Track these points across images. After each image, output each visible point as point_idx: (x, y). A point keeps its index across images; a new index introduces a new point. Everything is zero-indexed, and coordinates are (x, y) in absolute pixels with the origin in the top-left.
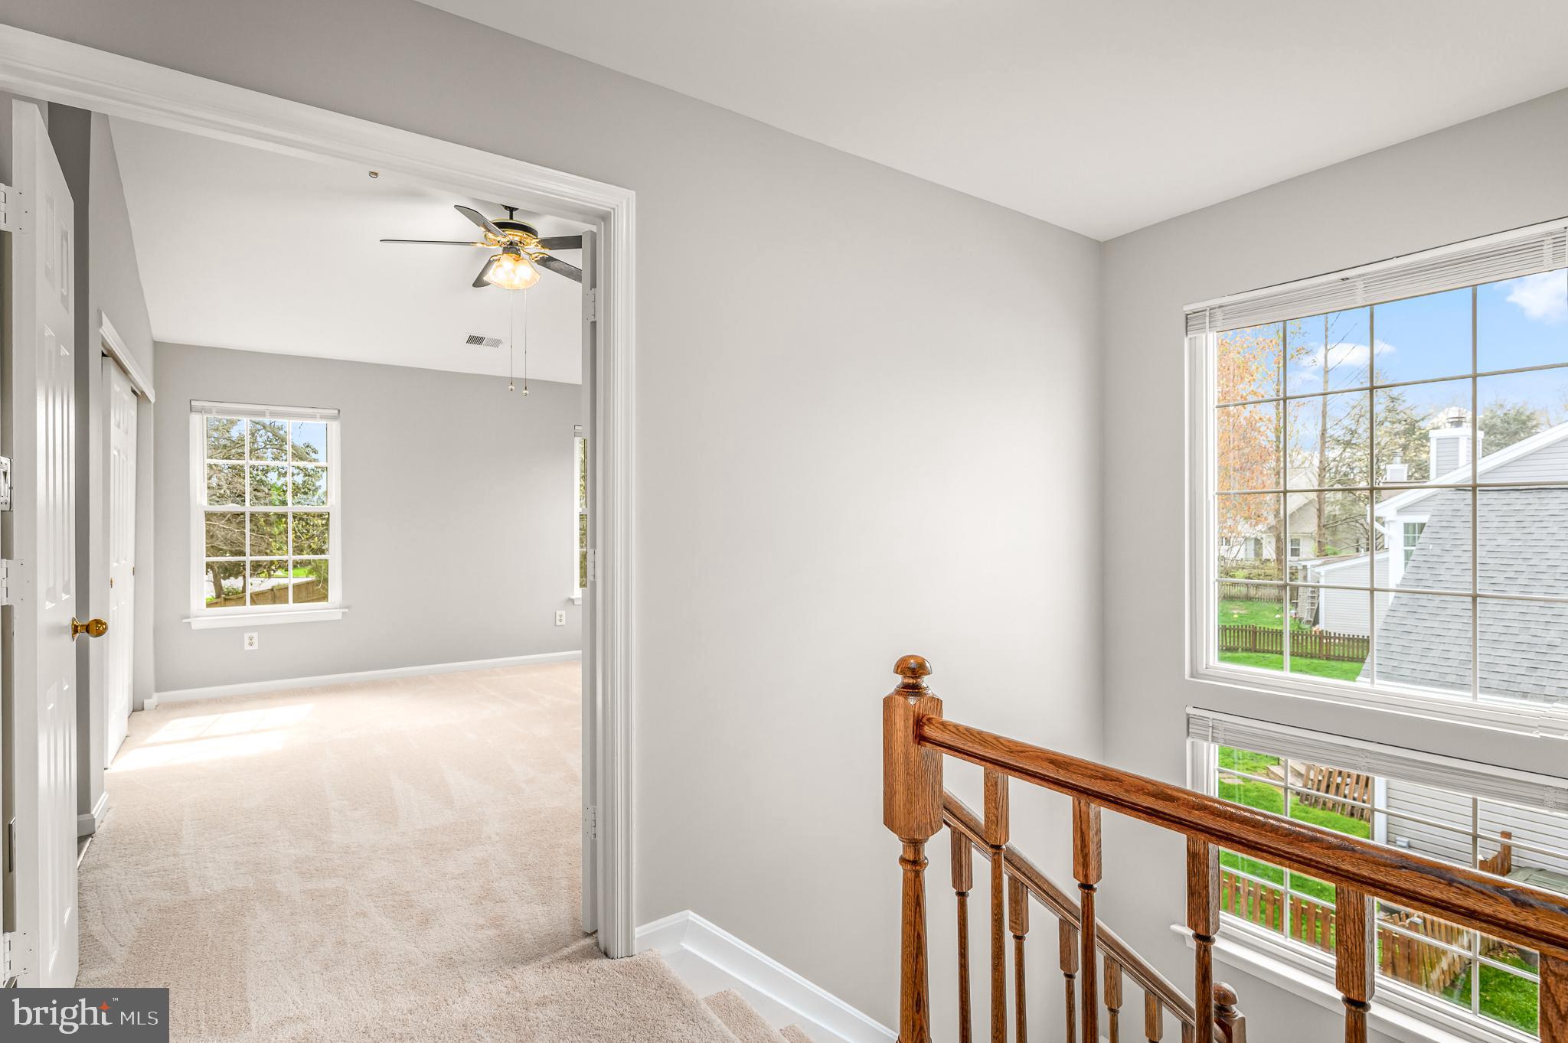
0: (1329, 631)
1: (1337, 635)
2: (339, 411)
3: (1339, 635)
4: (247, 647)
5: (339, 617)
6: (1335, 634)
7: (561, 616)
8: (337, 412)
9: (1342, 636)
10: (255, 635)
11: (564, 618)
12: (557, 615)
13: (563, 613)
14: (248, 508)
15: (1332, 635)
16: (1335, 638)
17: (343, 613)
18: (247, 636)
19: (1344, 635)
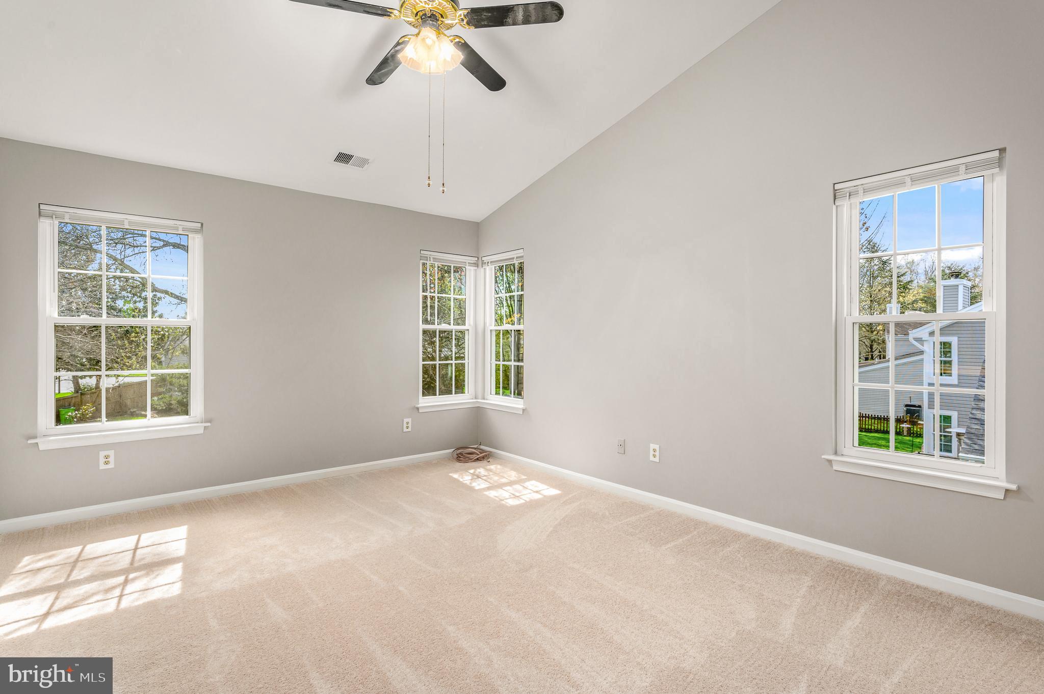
0: (862, 412)
1: (867, 416)
2: (202, 224)
3: (869, 415)
4: (102, 467)
5: (201, 431)
6: (866, 414)
7: (408, 423)
8: (199, 225)
9: (870, 416)
10: (111, 453)
11: (410, 425)
12: (405, 423)
13: (409, 420)
14: (104, 320)
15: (864, 415)
16: (866, 417)
17: (205, 427)
18: (102, 454)
19: (872, 415)
